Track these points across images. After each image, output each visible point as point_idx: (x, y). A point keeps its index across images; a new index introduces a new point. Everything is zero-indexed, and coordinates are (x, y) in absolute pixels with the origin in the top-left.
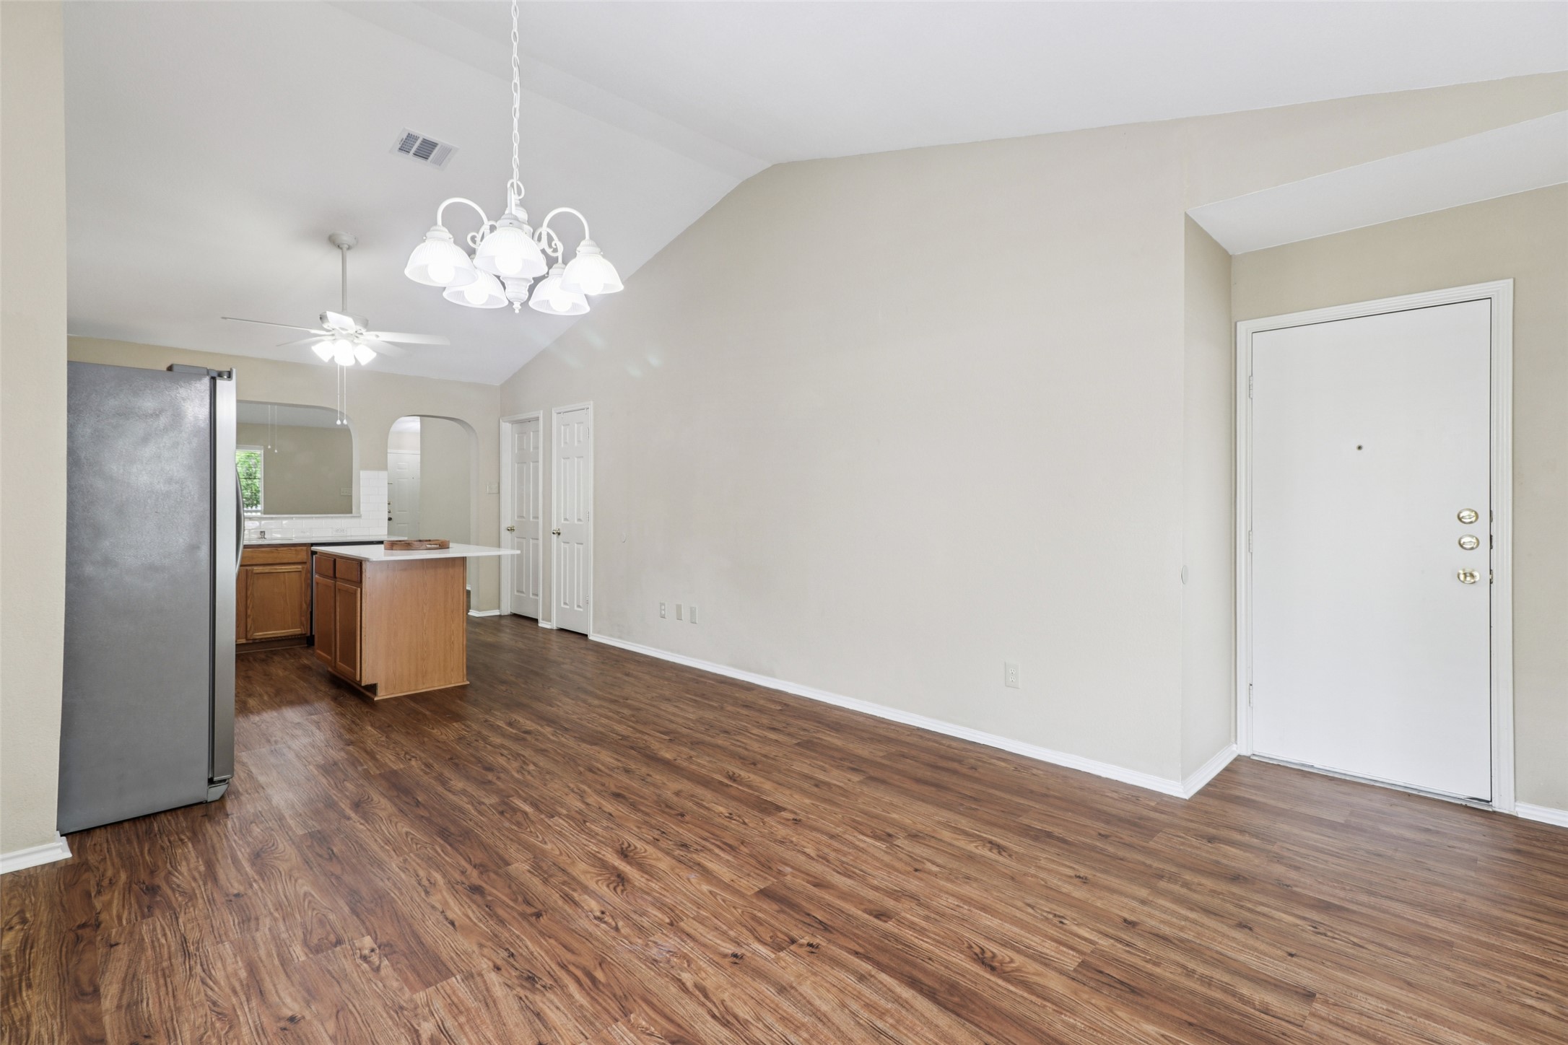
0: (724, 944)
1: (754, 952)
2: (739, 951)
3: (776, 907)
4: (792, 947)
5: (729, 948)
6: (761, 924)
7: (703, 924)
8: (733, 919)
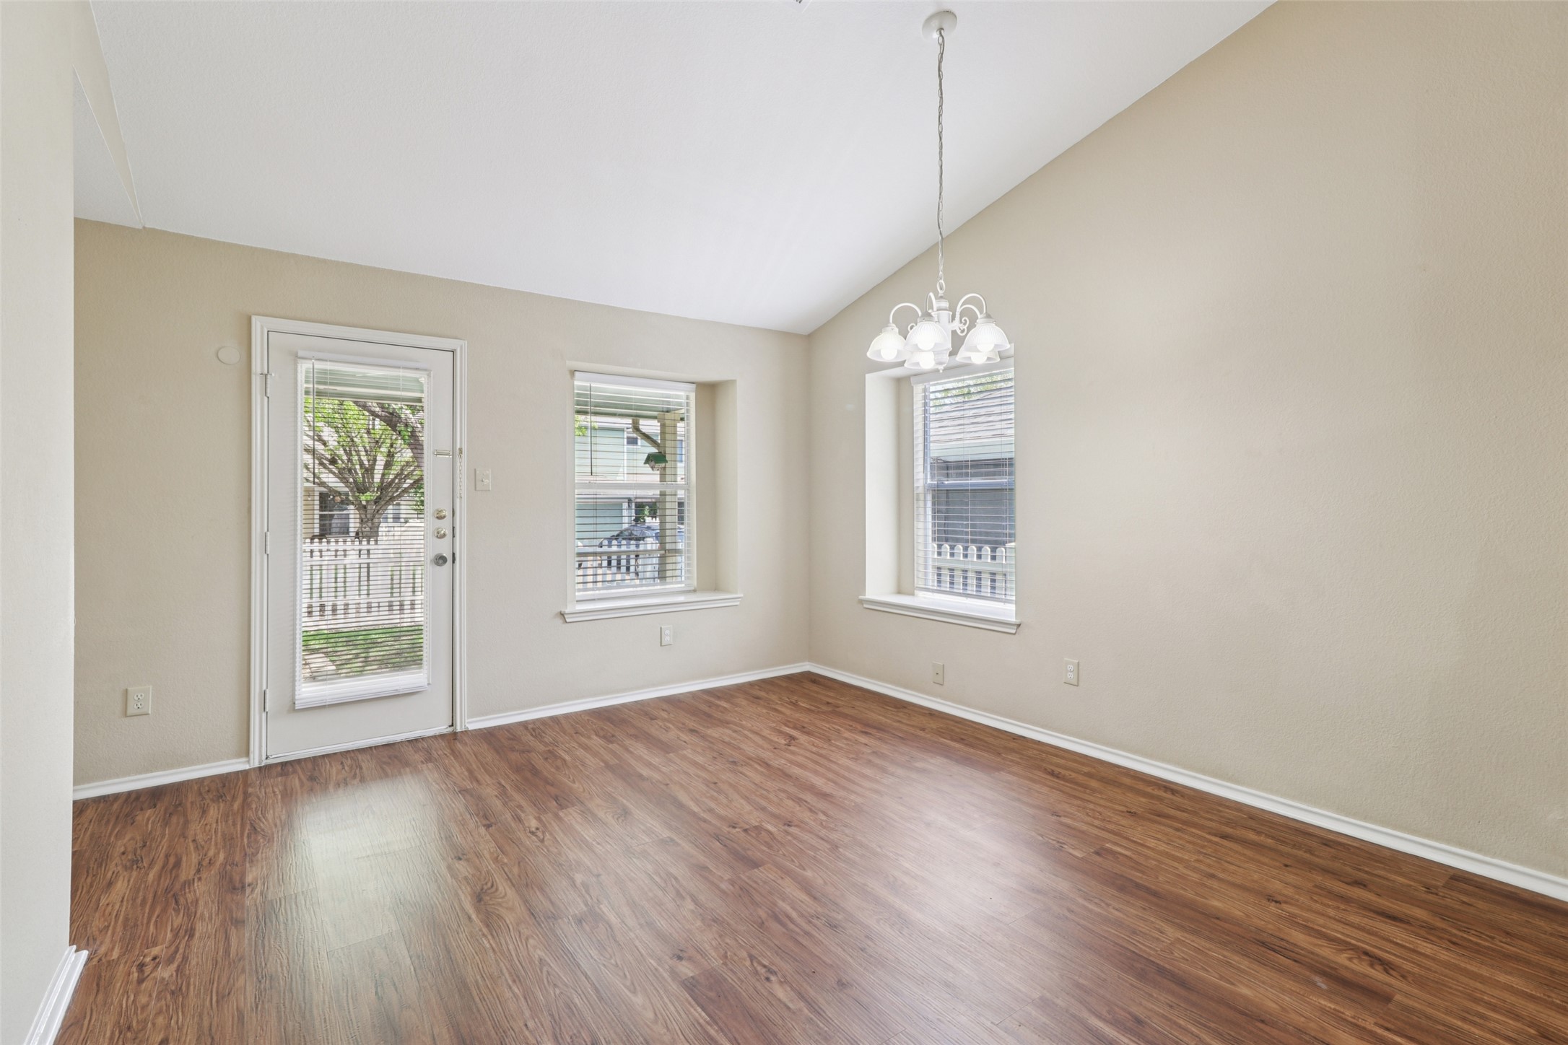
0: (797, 832)
1: (775, 826)
2: (786, 827)
3: (750, 853)
4: (748, 827)
5: (793, 830)
6: (766, 842)
7: (812, 845)
8: (787, 847)
